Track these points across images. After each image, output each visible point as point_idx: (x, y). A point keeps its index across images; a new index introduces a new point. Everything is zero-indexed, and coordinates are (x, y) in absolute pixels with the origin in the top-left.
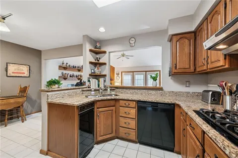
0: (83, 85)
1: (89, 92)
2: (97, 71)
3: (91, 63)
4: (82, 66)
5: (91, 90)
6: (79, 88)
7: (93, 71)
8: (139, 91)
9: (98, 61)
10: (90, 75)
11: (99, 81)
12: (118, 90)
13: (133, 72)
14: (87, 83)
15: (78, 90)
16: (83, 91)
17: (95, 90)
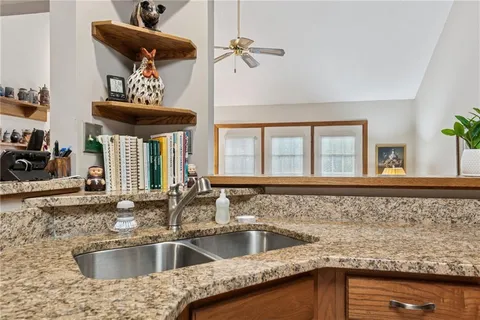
0: (54, 174)
1: (98, 218)
2: (144, 87)
3: (105, 34)
4: (44, 92)
5: (111, 207)
6: (23, 196)
7: (116, 86)
8: (394, 202)
9: (151, 23)
10: (101, 110)
11: (155, 151)
12: (267, 200)
13: (262, 126)
14: (82, 164)
15: (16, 207)
16: (54, 211)
17: (142, 205)
